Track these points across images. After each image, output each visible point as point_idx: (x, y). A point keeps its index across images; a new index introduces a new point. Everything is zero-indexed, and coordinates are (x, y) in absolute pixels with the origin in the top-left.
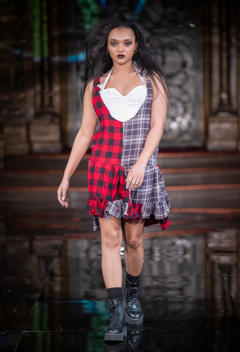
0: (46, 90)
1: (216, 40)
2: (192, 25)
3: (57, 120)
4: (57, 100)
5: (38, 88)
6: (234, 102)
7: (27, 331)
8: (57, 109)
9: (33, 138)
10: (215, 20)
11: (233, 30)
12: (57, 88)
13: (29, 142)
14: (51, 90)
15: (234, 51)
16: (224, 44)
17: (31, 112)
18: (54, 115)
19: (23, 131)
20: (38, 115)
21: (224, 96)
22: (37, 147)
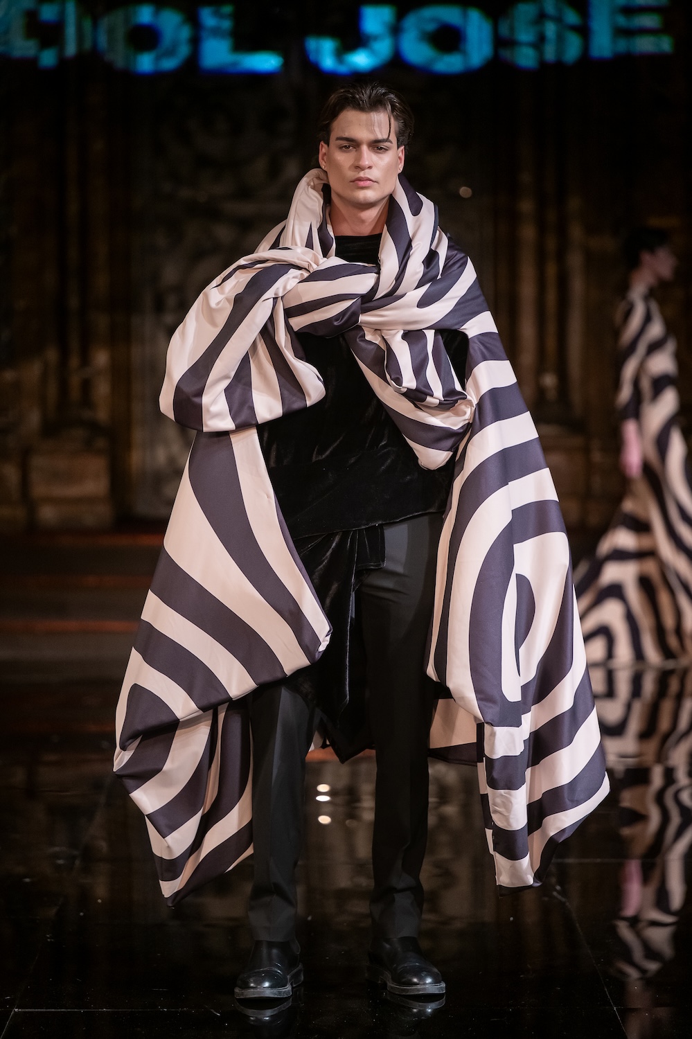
0: (74, 362)
1: (528, 233)
2: (465, 191)
3: (101, 443)
4: (102, 389)
5: (52, 355)
6: (576, 397)
7: (23, 1010)
8: (102, 415)
9: (40, 489)
10: (526, 178)
11: (574, 204)
12: (101, 358)
13: (28, 501)
14: (85, 360)
15: (575, 261)
16: (551, 244)
17: (34, 419)
18: (94, 428)
19: (11, 473)
20: (51, 429)
21: (549, 380)
22: (48, 514)
